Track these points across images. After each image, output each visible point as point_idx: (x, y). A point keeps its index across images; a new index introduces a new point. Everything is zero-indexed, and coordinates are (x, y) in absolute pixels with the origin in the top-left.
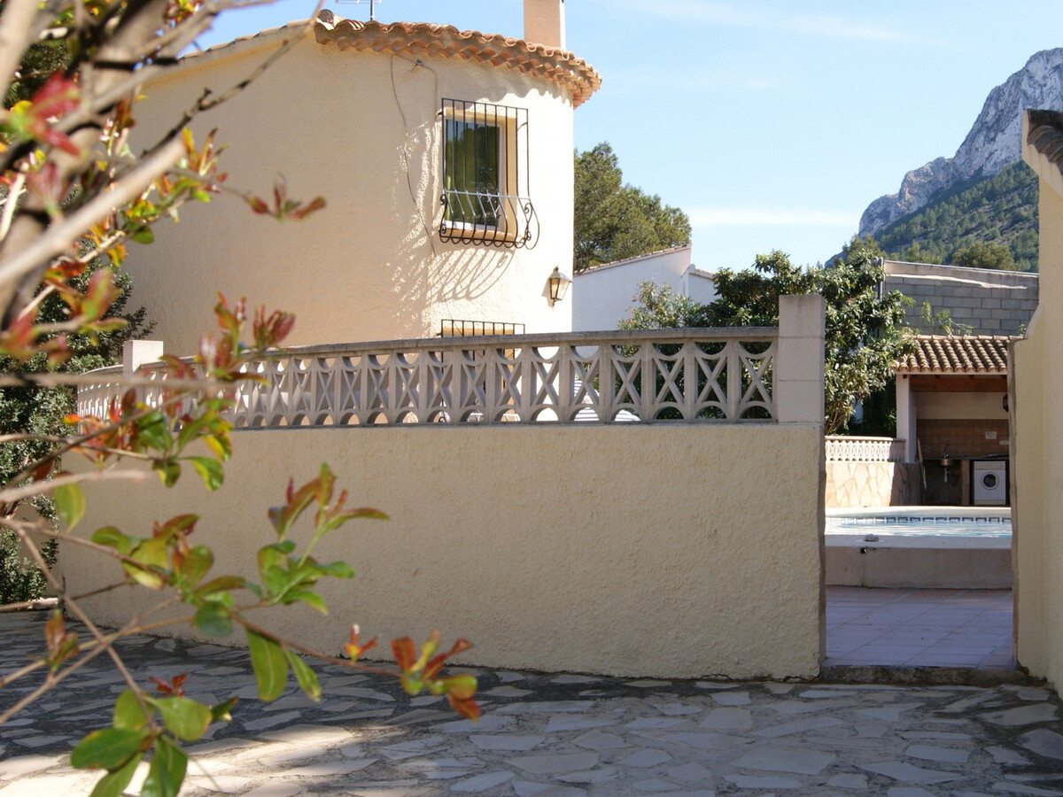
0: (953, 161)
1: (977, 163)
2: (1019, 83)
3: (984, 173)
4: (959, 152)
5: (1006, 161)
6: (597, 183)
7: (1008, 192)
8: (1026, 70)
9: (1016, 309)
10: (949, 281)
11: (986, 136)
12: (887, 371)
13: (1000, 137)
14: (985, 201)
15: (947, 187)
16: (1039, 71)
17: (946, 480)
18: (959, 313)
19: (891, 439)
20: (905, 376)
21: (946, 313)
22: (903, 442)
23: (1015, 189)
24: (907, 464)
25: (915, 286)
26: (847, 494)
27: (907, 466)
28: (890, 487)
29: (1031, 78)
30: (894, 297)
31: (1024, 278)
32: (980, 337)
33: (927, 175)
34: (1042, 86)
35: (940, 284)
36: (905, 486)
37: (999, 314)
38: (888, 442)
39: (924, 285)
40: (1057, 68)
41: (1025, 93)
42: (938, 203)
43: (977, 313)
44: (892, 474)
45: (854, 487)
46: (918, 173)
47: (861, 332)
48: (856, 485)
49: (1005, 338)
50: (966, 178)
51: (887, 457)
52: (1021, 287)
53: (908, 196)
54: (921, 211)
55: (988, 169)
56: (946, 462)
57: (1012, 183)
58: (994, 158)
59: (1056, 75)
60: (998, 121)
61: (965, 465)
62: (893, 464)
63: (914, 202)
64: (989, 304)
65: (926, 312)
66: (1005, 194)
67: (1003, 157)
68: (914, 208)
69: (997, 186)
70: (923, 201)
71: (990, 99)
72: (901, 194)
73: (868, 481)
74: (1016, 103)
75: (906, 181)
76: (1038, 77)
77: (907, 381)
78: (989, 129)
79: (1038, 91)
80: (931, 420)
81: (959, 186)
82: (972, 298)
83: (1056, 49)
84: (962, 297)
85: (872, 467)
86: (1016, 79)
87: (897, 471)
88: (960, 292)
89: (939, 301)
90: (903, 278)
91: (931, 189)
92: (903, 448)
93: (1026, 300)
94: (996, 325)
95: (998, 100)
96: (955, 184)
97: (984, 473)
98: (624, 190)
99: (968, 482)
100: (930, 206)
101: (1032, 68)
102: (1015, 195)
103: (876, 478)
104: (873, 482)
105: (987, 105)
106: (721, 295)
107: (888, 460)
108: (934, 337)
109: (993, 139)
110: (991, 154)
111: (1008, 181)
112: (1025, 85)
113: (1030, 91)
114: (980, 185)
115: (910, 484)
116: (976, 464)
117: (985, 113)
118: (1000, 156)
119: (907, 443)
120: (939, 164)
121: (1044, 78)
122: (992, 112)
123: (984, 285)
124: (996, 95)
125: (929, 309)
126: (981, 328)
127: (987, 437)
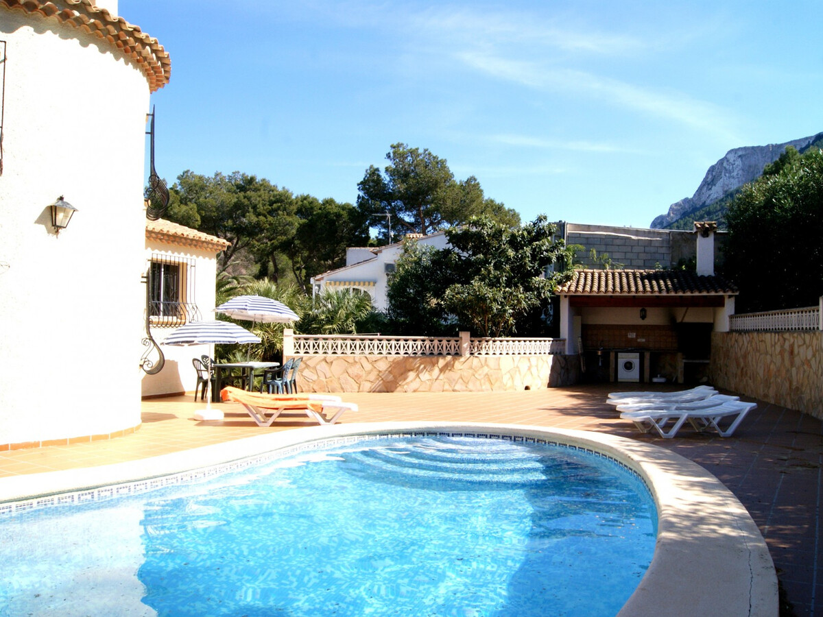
0: (692, 199)
1: (703, 199)
2: (722, 164)
3: (706, 204)
4: (695, 195)
5: (716, 198)
6: (469, 196)
7: (717, 211)
8: (725, 158)
9: (654, 253)
10: (610, 235)
11: (707, 188)
12: (544, 293)
13: (713, 188)
14: (706, 216)
15: (689, 211)
16: (732, 159)
17: (600, 364)
18: (616, 256)
19: (551, 339)
20: (566, 296)
21: (606, 255)
22: (564, 340)
23: (720, 210)
24: (566, 356)
25: (587, 238)
26: (512, 378)
27: (565, 357)
28: (548, 372)
29: (728, 161)
30: (559, 243)
31: (660, 233)
32: (626, 270)
33: (680, 205)
34: (733, 165)
35: (604, 237)
36: (563, 371)
37: (642, 256)
38: (549, 341)
39: (594, 238)
40: (740, 156)
41: (725, 168)
42: (684, 217)
43: (629, 256)
44: (550, 363)
45: (517, 372)
46: (676, 204)
47: (533, 268)
48: (519, 371)
49: (642, 271)
50: (698, 206)
51: (548, 351)
52: (658, 239)
53: (672, 215)
54: (677, 221)
55: (708, 202)
56: (599, 353)
57: (718, 208)
58: (711, 197)
59: (739, 159)
60: (713, 181)
61: (612, 355)
62: (552, 356)
63: (674, 217)
64: (636, 250)
65: (593, 255)
66: (715, 213)
67: (715, 197)
68: (674, 220)
69: (711, 209)
70: (679, 216)
71: (709, 171)
72: (669, 214)
73: (529, 369)
74: (721, 172)
75: (671, 208)
76: (731, 161)
77: (567, 300)
78: (709, 184)
79: (731, 167)
80: (592, 325)
81: (695, 209)
82: (625, 245)
83: (740, 148)
84: (619, 245)
85: (533, 358)
86: (721, 162)
87: (554, 360)
88: (618, 242)
89: (603, 248)
90: (580, 234)
91: (682, 211)
92: (564, 344)
93: (662, 247)
94: (641, 263)
95: (713, 171)
96: (693, 209)
97: (625, 360)
98: (487, 200)
99: (614, 366)
100: (681, 219)
101: (728, 156)
102: (720, 213)
103: (537, 366)
104: (534, 369)
105: (708, 174)
106: (451, 244)
107: (549, 353)
108: (595, 270)
109: (710, 189)
110: (709, 195)
111: (716, 207)
112: (725, 164)
113: (727, 167)
114: (704, 209)
115: (567, 369)
116: (619, 354)
117: (707, 177)
118: (714, 196)
119: (567, 342)
120: (686, 200)
121: (734, 161)
122: (710, 177)
123: (633, 237)
124: (712, 169)
125: (595, 252)
126: (631, 265)
127: (629, 336)
